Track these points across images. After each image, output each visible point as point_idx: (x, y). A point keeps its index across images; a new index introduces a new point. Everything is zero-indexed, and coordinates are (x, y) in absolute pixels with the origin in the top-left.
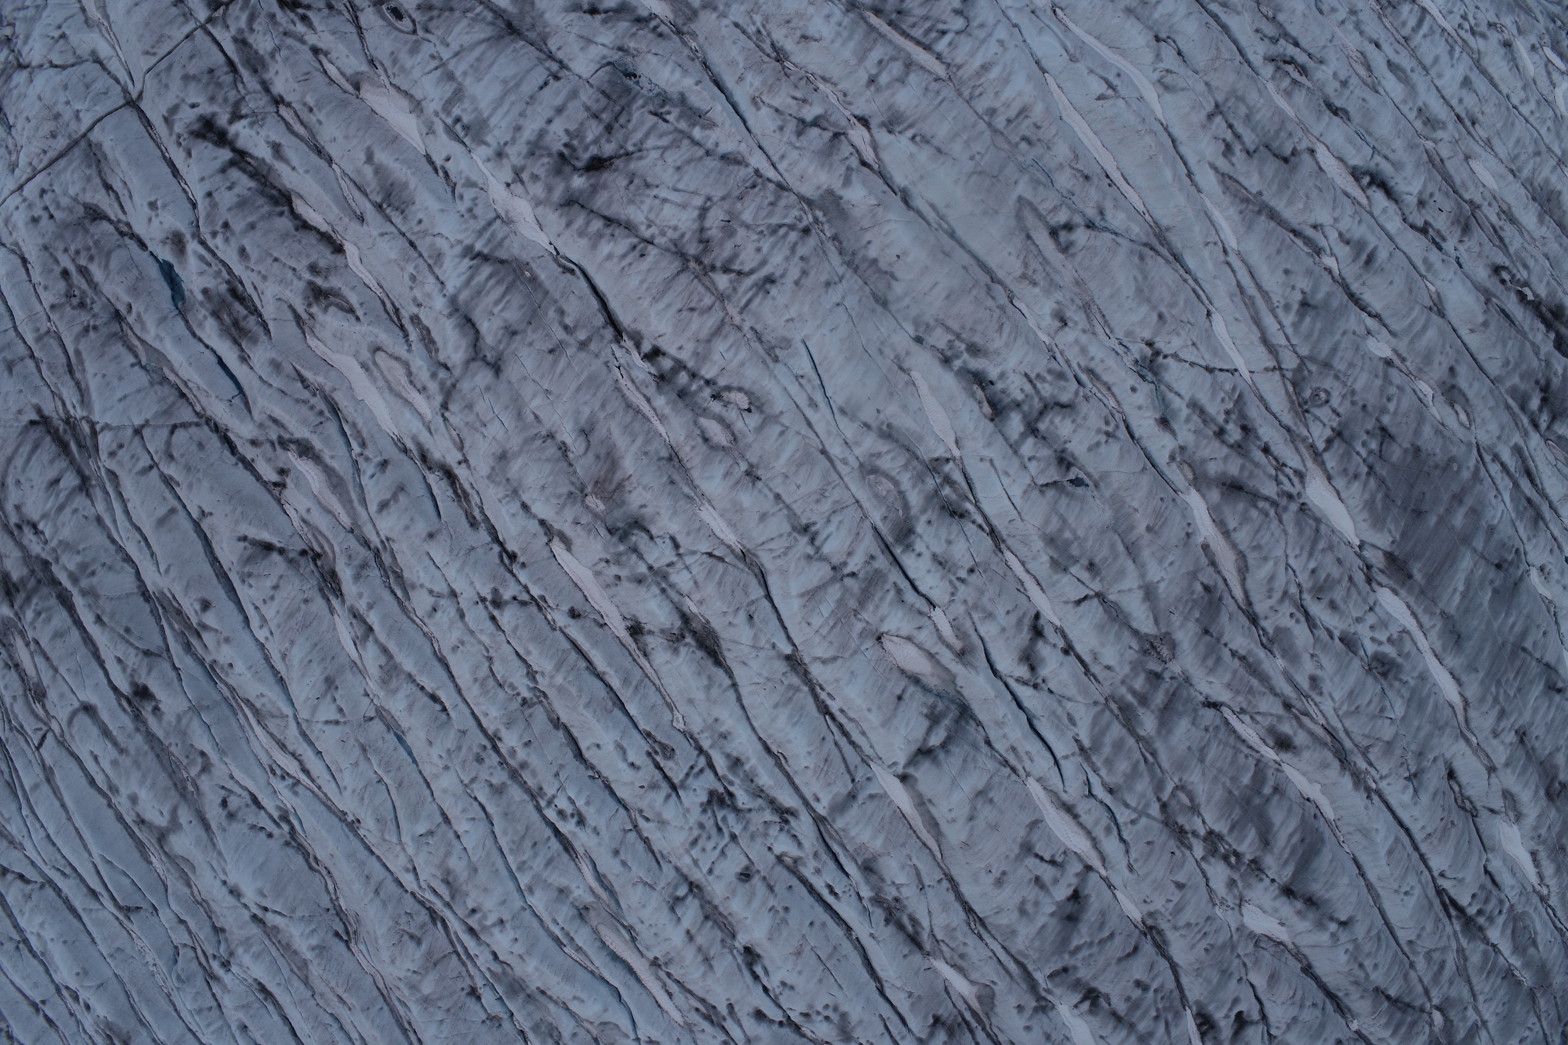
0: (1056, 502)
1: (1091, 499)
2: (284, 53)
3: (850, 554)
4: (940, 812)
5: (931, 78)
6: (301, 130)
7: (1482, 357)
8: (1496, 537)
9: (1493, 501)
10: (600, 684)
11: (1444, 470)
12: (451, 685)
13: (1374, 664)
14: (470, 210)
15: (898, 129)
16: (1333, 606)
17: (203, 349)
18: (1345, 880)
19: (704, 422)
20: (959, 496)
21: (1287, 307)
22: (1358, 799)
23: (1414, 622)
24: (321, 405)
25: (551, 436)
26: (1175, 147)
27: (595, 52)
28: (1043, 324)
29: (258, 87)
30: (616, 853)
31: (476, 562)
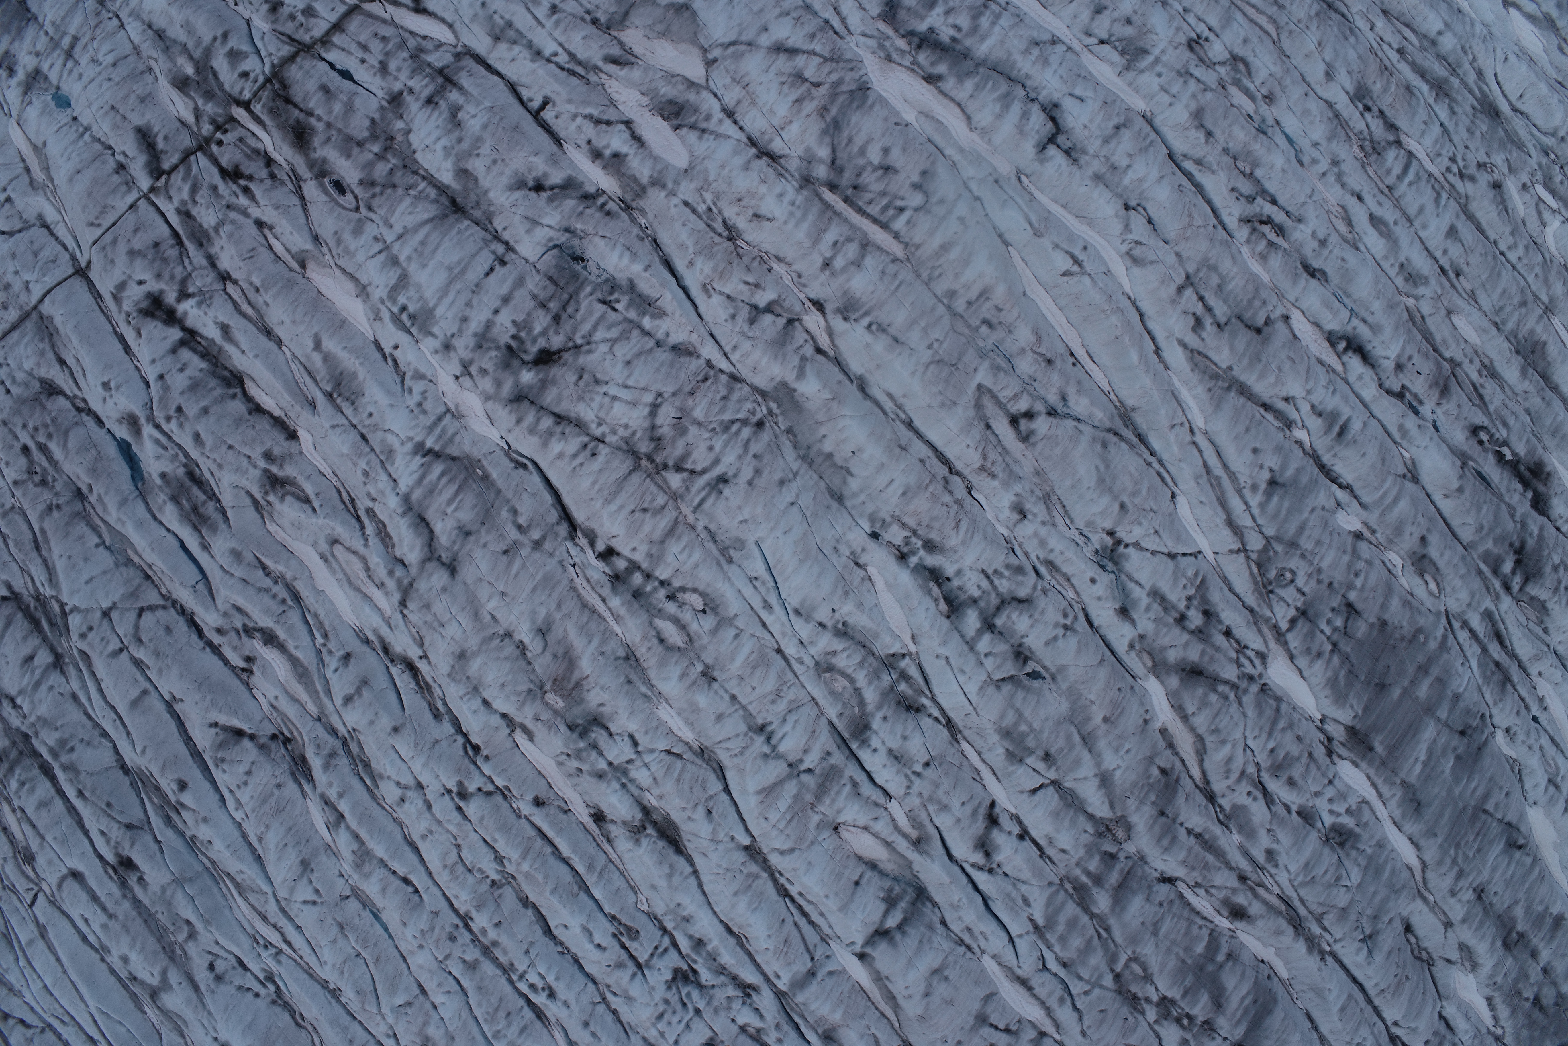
0: (1012, 697)
1: (1047, 692)
2: (228, 228)
3: (806, 751)
4: (897, 988)
5: (888, 260)
6: (249, 311)
7: (1455, 523)
8: (1461, 705)
9: (1460, 669)
10: (564, 869)
11: (1411, 642)
12: (422, 869)
13: (1332, 835)
14: (420, 404)
15: (853, 316)
16: (1291, 783)
17: (164, 533)
18: (1297, 1036)
19: (659, 623)
20: (915, 691)
21: (1254, 488)
22: (1312, 962)
23: (1374, 792)
24: (283, 594)
25: (508, 635)
26: (1142, 322)
27: (542, 234)
28: (1002, 517)
29: (204, 262)
30: (586, 1024)
31: (440, 756)
